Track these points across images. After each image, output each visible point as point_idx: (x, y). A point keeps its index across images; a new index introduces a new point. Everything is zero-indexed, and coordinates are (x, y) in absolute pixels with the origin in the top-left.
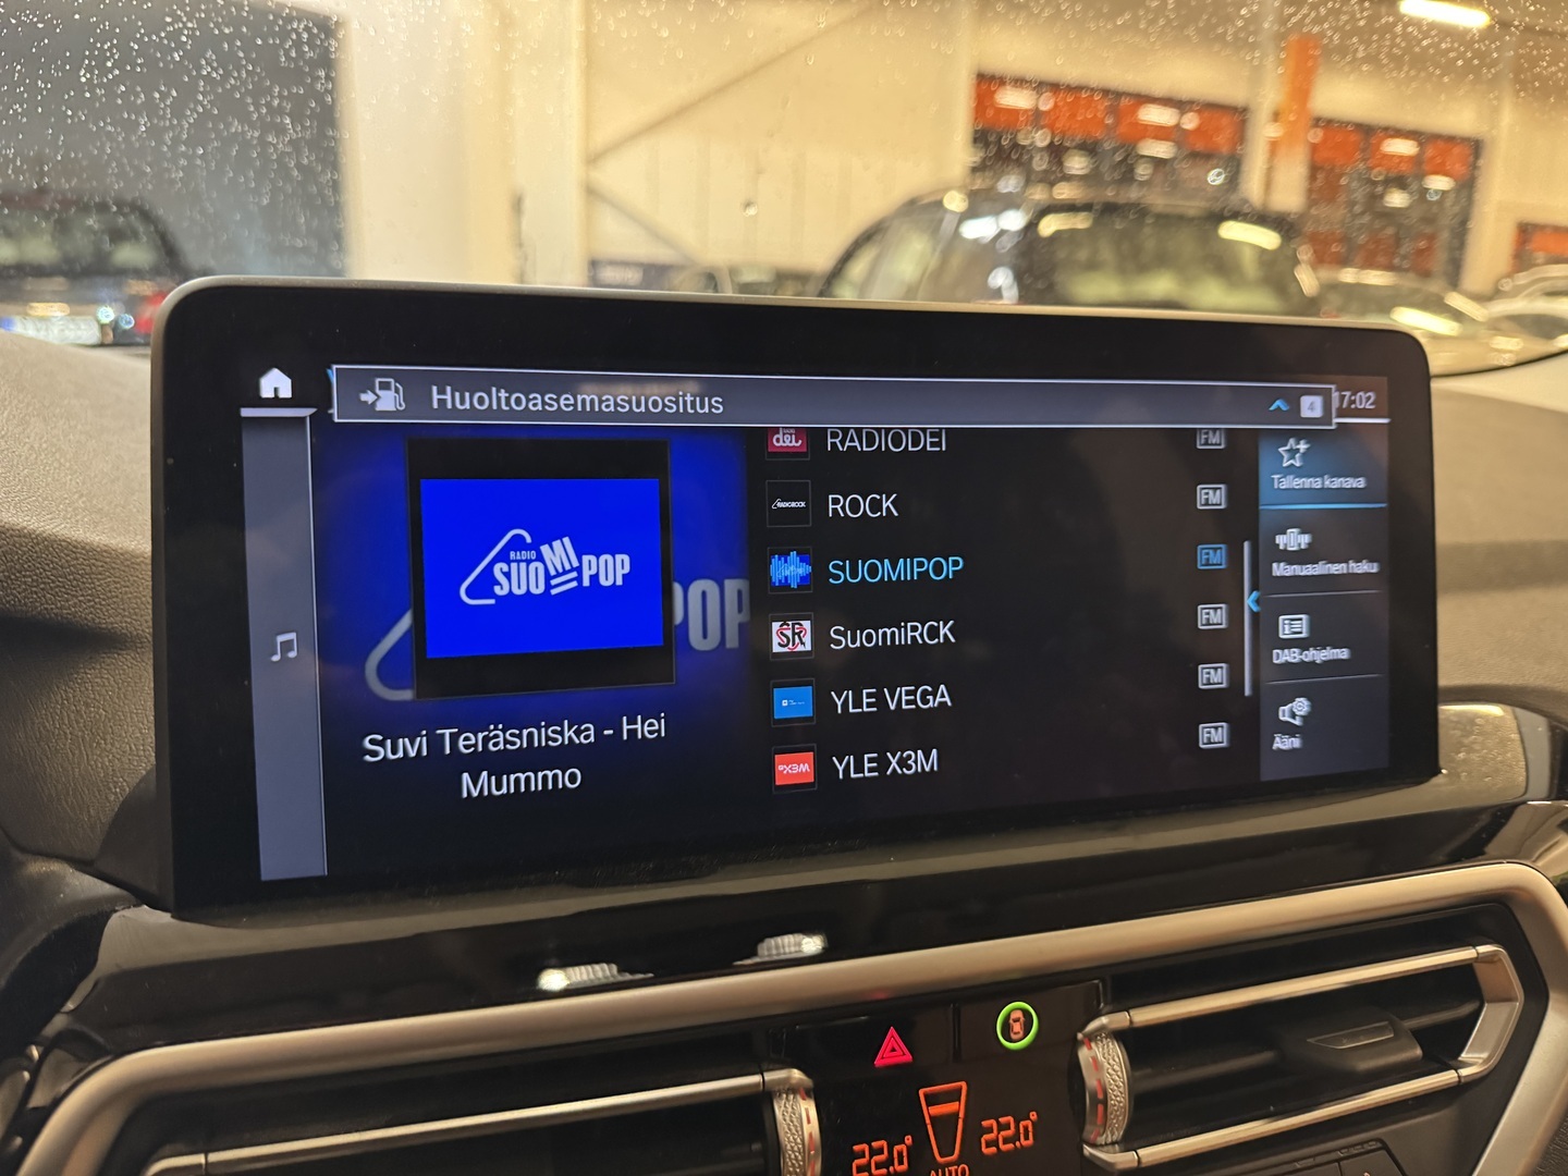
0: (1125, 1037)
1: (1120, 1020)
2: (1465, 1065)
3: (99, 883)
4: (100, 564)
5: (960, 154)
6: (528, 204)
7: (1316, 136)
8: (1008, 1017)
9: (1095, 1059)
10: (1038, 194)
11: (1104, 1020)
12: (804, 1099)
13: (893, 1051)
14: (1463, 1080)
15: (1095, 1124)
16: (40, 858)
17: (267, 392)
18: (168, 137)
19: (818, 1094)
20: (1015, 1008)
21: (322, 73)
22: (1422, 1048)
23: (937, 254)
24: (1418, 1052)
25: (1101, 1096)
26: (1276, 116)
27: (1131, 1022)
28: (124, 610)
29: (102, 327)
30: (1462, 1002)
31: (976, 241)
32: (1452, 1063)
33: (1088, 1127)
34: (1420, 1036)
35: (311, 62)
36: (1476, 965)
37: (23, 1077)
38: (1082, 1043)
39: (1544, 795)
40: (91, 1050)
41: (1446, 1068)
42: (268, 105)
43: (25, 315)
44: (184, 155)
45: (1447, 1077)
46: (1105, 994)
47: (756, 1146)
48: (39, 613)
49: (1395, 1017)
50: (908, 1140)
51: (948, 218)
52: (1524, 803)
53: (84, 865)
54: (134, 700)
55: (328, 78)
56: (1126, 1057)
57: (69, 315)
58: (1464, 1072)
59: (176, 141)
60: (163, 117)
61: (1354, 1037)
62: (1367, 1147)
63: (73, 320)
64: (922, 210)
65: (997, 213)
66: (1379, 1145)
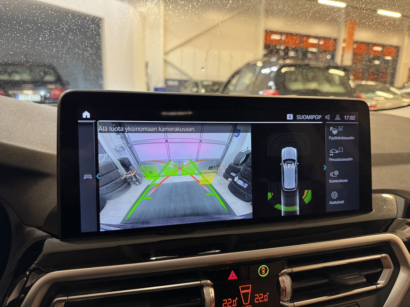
0: (290, 274)
1: (289, 270)
2: (378, 284)
3: (43, 232)
4: (44, 157)
5: (261, 51)
6: (149, 65)
7: (355, 46)
8: (261, 269)
9: (283, 280)
10: (281, 62)
11: (285, 270)
12: (211, 288)
13: (233, 276)
14: (378, 288)
15: (283, 296)
16: (30, 227)
17: (84, 117)
18: (60, 53)
19: (214, 287)
20: (263, 266)
21: (98, 37)
22: (366, 279)
23: (255, 77)
24: (365, 280)
25: (284, 289)
26: (344, 41)
27: (292, 271)
28: (49, 168)
29: (41, 96)
30: (378, 268)
31: (265, 74)
32: (375, 284)
33: (281, 297)
34: (366, 276)
35: (95, 35)
36: (381, 259)
37: (25, 279)
38: (280, 276)
39: (401, 217)
40: (41, 272)
41: (374, 285)
42: (85, 45)
43: (22, 93)
44: (64, 57)
45: (374, 287)
46: (286, 264)
47: (199, 299)
48: (30, 168)
49: (360, 272)
50: (237, 299)
51: (258, 68)
52: (397, 218)
53: (40, 228)
54: (52, 189)
55: (99, 38)
56: (291, 279)
57: (33, 93)
58: (378, 286)
59: (62, 54)
60: (59, 48)
61: (349, 276)
62: (353, 304)
63: (34, 95)
64: (251, 66)
65: (270, 67)
66: (356, 304)
